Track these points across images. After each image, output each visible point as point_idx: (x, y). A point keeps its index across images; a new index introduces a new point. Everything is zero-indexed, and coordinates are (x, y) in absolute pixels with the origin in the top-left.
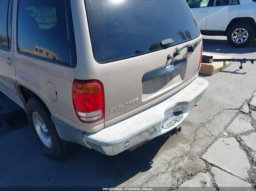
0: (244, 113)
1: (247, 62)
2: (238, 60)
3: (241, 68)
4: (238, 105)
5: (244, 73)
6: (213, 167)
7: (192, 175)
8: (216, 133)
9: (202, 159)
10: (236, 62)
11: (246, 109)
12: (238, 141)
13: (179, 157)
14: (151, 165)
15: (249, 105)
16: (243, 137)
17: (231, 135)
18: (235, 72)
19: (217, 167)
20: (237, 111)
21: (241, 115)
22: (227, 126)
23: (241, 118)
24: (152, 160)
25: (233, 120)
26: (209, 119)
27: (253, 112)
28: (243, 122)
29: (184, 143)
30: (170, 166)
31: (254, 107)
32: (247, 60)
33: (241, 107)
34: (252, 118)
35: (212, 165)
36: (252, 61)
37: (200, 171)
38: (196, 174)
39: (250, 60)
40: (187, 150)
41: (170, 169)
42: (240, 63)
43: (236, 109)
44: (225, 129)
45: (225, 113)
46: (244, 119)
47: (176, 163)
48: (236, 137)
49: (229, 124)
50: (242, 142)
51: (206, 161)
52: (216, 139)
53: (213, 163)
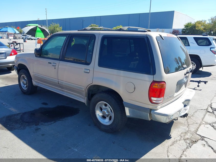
0: (210, 112)
1: (201, 83)
2: (196, 81)
3: (198, 86)
4: (206, 108)
5: (201, 90)
6: (205, 138)
7: (196, 141)
8: (199, 122)
9: (197, 134)
10: (195, 83)
11: (210, 110)
12: (212, 126)
13: (184, 133)
14: (171, 136)
15: (211, 108)
16: (214, 125)
17: (207, 123)
18: (194, 89)
19: (207, 138)
20: (205, 111)
21: (208, 113)
22: (203, 119)
23: (209, 115)
24: (170, 134)
25: (205, 116)
26: (192, 114)
27: (215, 112)
28: (211, 117)
29: (183, 126)
30: (181, 137)
31: (215, 109)
32: (202, 82)
33: (207, 109)
34: (215, 115)
35: (204, 137)
36: (205, 82)
37: (199, 140)
38: (198, 141)
39: (204, 82)
40: (187, 130)
41: (182, 139)
42: (197, 83)
43: (204, 110)
44: (203, 120)
45: (199, 112)
46: (211, 115)
47: (184, 136)
48: (210, 124)
49: (204, 118)
50: (215, 127)
51: (200, 135)
52: (200, 125)
53: (204, 136)
